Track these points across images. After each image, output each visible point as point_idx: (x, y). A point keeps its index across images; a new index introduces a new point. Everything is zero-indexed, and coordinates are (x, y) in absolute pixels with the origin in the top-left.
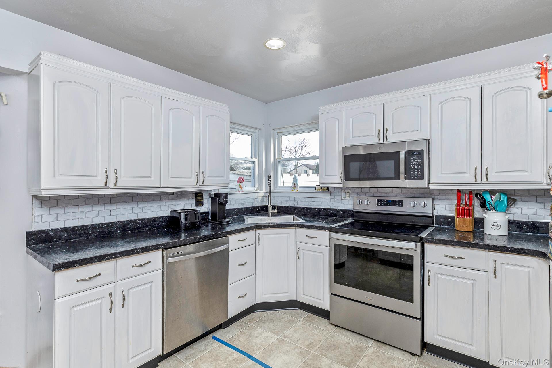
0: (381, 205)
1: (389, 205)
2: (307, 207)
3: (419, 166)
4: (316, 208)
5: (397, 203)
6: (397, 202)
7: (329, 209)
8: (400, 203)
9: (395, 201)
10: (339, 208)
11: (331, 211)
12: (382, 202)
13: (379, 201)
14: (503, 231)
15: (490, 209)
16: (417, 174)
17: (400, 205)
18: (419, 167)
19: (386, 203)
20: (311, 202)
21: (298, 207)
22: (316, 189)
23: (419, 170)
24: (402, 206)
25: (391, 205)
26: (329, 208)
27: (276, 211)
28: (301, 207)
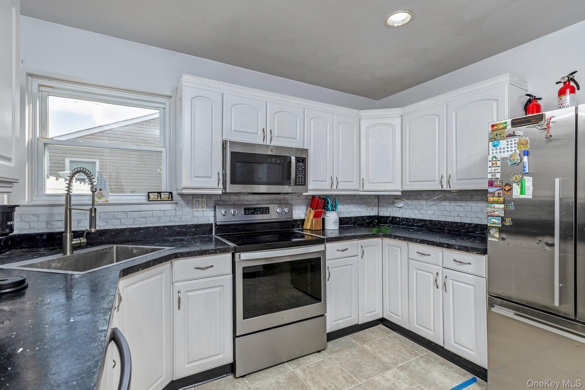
0: (249, 214)
1: (257, 214)
2: (129, 227)
3: (303, 172)
4: (150, 227)
5: (264, 211)
6: (264, 209)
7: (174, 226)
8: (267, 210)
9: (263, 208)
10: (189, 223)
11: (178, 228)
12: (250, 211)
13: (247, 210)
14: (336, 227)
15: (330, 210)
16: (301, 180)
17: (267, 213)
18: (303, 174)
19: (254, 212)
20: (137, 219)
21: (110, 230)
22: (149, 198)
23: (303, 177)
24: (269, 213)
25: (259, 213)
26: (173, 224)
27: (83, 240)
28: (117, 229)
